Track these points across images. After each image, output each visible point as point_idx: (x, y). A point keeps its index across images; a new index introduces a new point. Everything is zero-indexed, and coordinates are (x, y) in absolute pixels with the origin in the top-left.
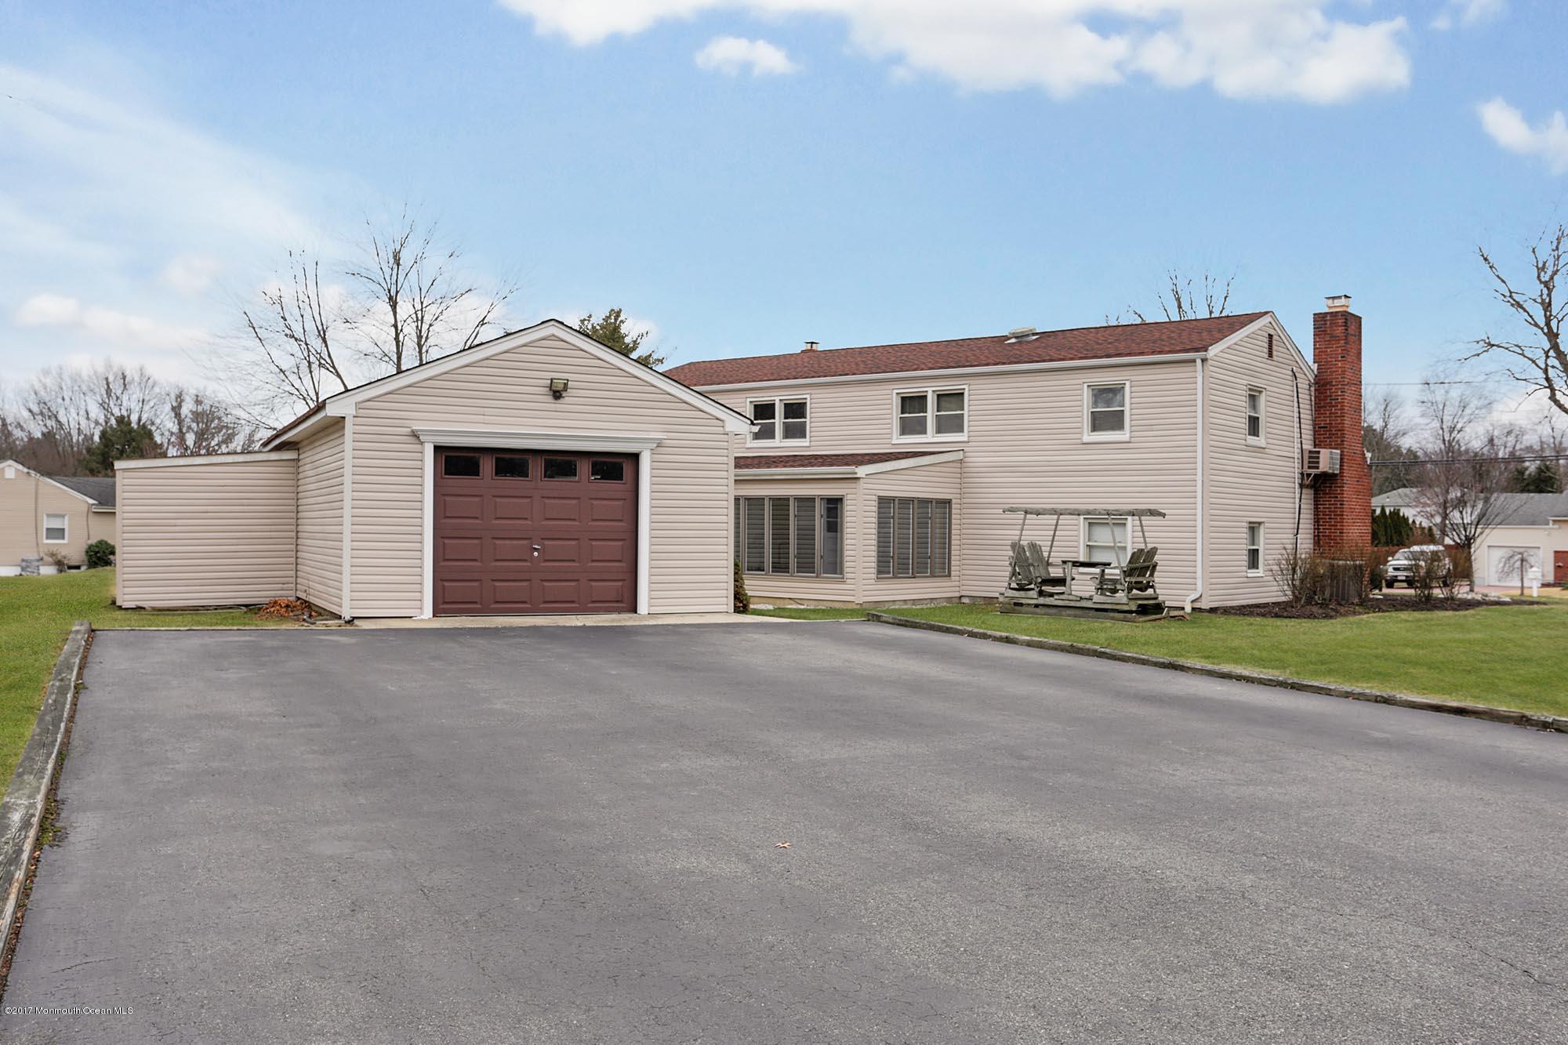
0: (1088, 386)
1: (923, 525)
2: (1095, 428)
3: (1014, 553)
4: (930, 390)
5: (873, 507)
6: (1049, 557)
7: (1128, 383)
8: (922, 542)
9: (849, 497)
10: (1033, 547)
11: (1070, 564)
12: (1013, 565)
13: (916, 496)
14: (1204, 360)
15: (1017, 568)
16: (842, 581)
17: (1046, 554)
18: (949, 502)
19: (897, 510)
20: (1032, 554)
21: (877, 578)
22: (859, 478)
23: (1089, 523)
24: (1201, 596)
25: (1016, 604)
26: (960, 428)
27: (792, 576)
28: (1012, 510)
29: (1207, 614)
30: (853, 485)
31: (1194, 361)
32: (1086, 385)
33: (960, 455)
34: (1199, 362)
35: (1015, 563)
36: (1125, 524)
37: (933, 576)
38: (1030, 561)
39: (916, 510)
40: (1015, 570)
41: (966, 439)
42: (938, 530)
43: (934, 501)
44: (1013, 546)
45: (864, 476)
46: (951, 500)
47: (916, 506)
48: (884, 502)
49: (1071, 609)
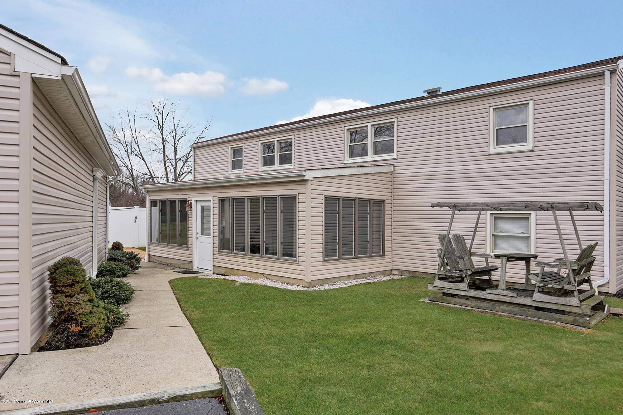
0: (494, 109)
1: (363, 218)
2: (499, 142)
3: (443, 245)
4: (369, 125)
5: (321, 204)
6: (471, 247)
7: (531, 103)
8: (363, 231)
9: (300, 196)
10: (459, 239)
11: (504, 259)
12: (442, 257)
13: (358, 197)
14: (613, 72)
15: (445, 260)
16: (296, 263)
17: (468, 246)
18: (383, 202)
19: (341, 208)
20: (457, 245)
21: (324, 261)
22: (306, 181)
23: (494, 217)
24: (608, 282)
25: (445, 294)
26: (391, 151)
27: (261, 257)
28: (439, 205)
29: (615, 299)
30: (303, 186)
31: (602, 74)
32: (491, 109)
33: (391, 169)
34: (607, 74)
35: (444, 255)
36: (527, 219)
37: (371, 256)
38: (457, 253)
39: (357, 209)
40: (444, 261)
41: (395, 157)
42: (375, 222)
43: (372, 201)
44: (442, 238)
45: (312, 179)
46: (385, 200)
47: (357, 205)
48: (330, 201)
49: (505, 305)
